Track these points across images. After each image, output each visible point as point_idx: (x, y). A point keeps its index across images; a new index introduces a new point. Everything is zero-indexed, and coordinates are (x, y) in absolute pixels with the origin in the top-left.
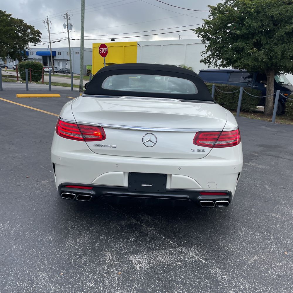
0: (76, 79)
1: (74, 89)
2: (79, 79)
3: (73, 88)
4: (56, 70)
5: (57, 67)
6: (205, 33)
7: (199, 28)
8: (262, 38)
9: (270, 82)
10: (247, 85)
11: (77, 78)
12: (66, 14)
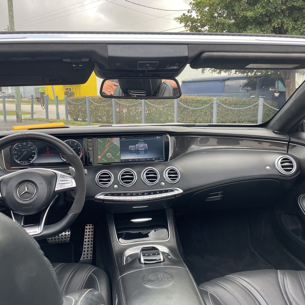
0: (27, 104)
1: (9, 118)
2: (15, 103)
3: (7, 116)
4: (4, 96)
5: (5, 92)
6: (192, 23)
7: (184, 14)
8: (285, 20)
9: (290, 88)
10: (250, 96)
11: (27, 102)
12: (7, 29)
